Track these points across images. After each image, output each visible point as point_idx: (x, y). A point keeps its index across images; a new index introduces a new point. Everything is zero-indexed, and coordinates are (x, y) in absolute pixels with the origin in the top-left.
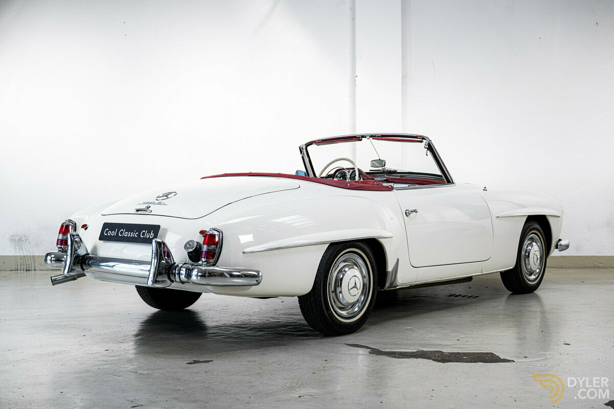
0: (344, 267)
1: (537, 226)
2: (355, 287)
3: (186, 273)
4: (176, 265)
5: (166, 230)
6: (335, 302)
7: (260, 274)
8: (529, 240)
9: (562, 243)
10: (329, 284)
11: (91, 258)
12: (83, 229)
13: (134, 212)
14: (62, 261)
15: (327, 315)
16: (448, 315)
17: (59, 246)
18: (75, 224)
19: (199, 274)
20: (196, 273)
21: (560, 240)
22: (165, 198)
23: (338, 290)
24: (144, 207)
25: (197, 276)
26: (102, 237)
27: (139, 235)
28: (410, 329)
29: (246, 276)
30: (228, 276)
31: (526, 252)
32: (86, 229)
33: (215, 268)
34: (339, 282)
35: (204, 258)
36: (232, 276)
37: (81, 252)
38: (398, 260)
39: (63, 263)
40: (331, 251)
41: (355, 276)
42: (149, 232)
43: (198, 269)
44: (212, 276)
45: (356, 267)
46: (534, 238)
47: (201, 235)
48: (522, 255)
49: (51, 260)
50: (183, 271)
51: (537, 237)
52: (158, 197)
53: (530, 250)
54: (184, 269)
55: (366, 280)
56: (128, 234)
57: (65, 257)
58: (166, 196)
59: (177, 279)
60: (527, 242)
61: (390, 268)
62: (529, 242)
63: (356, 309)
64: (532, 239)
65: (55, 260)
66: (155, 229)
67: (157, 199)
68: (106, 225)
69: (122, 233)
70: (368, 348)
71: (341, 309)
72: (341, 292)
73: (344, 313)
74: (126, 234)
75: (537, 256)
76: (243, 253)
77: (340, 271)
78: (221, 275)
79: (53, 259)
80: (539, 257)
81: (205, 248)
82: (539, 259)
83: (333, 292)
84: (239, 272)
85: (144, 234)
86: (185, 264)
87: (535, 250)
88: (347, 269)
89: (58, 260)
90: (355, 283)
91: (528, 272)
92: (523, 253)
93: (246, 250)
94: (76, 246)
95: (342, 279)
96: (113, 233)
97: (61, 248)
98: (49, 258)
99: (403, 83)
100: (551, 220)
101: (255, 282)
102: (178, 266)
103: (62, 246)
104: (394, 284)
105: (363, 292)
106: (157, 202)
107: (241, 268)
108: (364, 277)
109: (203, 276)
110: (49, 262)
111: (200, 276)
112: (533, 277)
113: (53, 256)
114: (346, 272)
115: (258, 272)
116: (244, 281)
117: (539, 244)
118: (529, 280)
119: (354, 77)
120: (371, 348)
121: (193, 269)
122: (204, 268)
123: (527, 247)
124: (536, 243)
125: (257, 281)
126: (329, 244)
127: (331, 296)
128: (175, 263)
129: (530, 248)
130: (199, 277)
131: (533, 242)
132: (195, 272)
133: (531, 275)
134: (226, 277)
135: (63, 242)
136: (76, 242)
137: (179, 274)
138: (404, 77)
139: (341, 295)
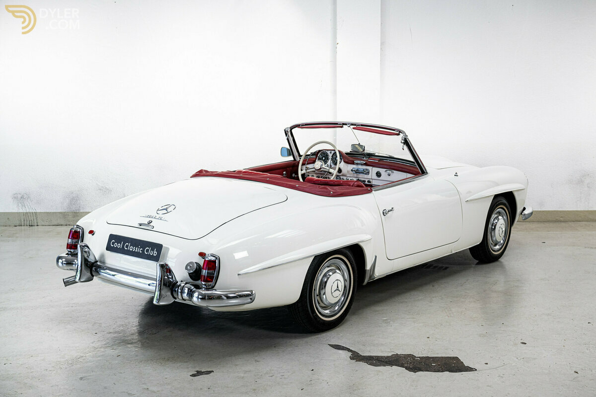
0: (329, 271)
1: (504, 201)
2: (338, 289)
3: (188, 292)
4: (178, 284)
5: (168, 249)
6: (319, 303)
7: (254, 292)
8: (496, 214)
9: (526, 212)
10: (314, 290)
11: (99, 267)
12: (91, 235)
13: (137, 226)
14: (73, 264)
15: (312, 316)
16: (420, 298)
17: (69, 250)
18: (83, 229)
19: (200, 297)
20: (197, 295)
21: (524, 209)
22: (165, 211)
23: (322, 293)
24: (146, 221)
25: (198, 298)
26: (109, 248)
27: (143, 251)
29: (241, 296)
30: (225, 298)
31: (492, 225)
32: (93, 235)
33: (214, 292)
34: (323, 285)
35: (204, 281)
36: (228, 298)
37: (91, 259)
38: (376, 256)
39: (74, 265)
40: (316, 261)
41: (337, 280)
42: (152, 250)
43: (199, 292)
44: (211, 299)
45: (338, 271)
46: (500, 211)
47: (201, 257)
48: (489, 228)
49: (62, 263)
50: (186, 291)
51: (503, 211)
52: (158, 210)
53: (497, 223)
54: (187, 289)
55: (347, 284)
56: (133, 249)
57: (76, 261)
58: (166, 209)
59: (180, 297)
60: (494, 216)
61: (368, 266)
62: (496, 216)
63: (336, 308)
64: (499, 213)
65: (66, 264)
66: (158, 247)
67: (158, 212)
68: (112, 237)
69: (127, 246)
70: (349, 350)
71: (324, 308)
72: (324, 294)
73: (327, 312)
74: (131, 248)
75: (502, 229)
76: (239, 275)
77: (325, 275)
78: (219, 297)
79: (64, 262)
80: (504, 229)
81: (204, 272)
82: (504, 231)
83: (317, 296)
84: (235, 294)
85: (147, 251)
86: (186, 283)
87: (501, 223)
88: (331, 273)
89: (69, 263)
90: (338, 287)
91: (492, 243)
92: (490, 226)
93: (241, 272)
94: (86, 256)
95: (326, 282)
96: (119, 246)
97: (71, 251)
98: (60, 261)
99: (381, 49)
100: (516, 195)
101: (250, 300)
102: (180, 285)
103: (72, 250)
104: (373, 277)
105: (343, 293)
106: (158, 216)
107: (236, 290)
108: (345, 280)
109: (203, 299)
110: (60, 264)
111: (200, 298)
112: (497, 247)
113: (64, 260)
114: (330, 275)
115: (252, 291)
116: (239, 301)
117: (505, 217)
118: (494, 251)
119: (335, 44)
120: (351, 351)
121: (194, 292)
122: (204, 292)
123: (494, 220)
124: (503, 217)
125: (251, 299)
126: (313, 257)
127: (315, 299)
128: (177, 282)
129: (496, 221)
130: (199, 300)
131: (500, 215)
132: (196, 295)
133: (496, 245)
134: (223, 299)
135: (72, 247)
136: (86, 252)
137: (182, 292)
138: (382, 44)
139: (324, 296)
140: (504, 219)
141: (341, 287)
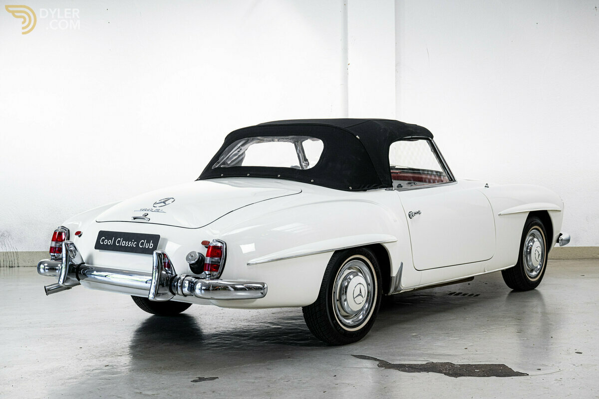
0: (349, 274)
1: (539, 221)
2: (360, 295)
3: (189, 286)
4: (178, 277)
5: (165, 240)
6: (339, 311)
7: (266, 286)
8: (530, 236)
9: (563, 237)
10: (334, 293)
11: (87, 268)
12: (77, 236)
13: (131, 219)
14: (56, 269)
15: (332, 324)
16: (452, 318)
17: (52, 254)
18: (69, 230)
19: (203, 288)
20: (200, 286)
21: (561, 235)
22: (163, 204)
23: (343, 298)
24: (141, 214)
25: (201, 289)
26: (98, 246)
27: (137, 245)
28: (415, 335)
29: (250, 289)
30: (232, 289)
31: (527, 248)
32: (80, 236)
33: (219, 281)
34: (344, 290)
35: (208, 271)
36: (236, 289)
37: (77, 261)
38: (402, 264)
39: (57, 271)
40: (336, 259)
41: (360, 284)
42: (148, 242)
43: (202, 282)
44: (216, 290)
45: (360, 274)
46: (535, 234)
47: (204, 246)
48: (524, 253)
49: (44, 269)
50: (187, 284)
51: (539, 233)
52: (154, 204)
53: (532, 246)
54: (187, 282)
55: (371, 288)
56: (126, 244)
57: (59, 265)
58: (164, 202)
59: (180, 292)
60: (528, 238)
61: (394, 273)
62: (531, 238)
63: (361, 317)
64: (533, 235)
65: (48, 269)
66: (155, 239)
67: (155, 205)
68: (102, 234)
69: (119, 242)
70: (375, 359)
71: (345, 317)
72: (346, 300)
73: (349, 322)
74: (124, 243)
75: (539, 252)
76: (248, 264)
77: (345, 279)
78: (225, 288)
79: (46, 268)
80: (540, 253)
81: (208, 260)
82: (540, 255)
83: (337, 300)
84: (243, 285)
85: (142, 244)
86: (187, 276)
87: (537, 246)
88: (351, 277)
89: (52, 268)
91: (529, 269)
92: (525, 249)
93: (251, 262)
94: (71, 256)
95: (347, 287)
96: (110, 242)
97: (54, 256)
98: (42, 266)
99: (396, 70)
100: (551, 214)
101: (260, 294)
102: (180, 278)
103: (56, 254)
104: (398, 289)
105: (367, 299)
106: (154, 209)
107: (245, 281)
108: (368, 284)
109: (207, 290)
110: (42, 270)
111: (204, 290)
112: (534, 273)
113: (46, 265)
114: (351, 279)
115: (263, 284)
116: (248, 294)
118: (530, 277)
119: (346, 65)
120: (378, 360)
121: (196, 283)
122: (207, 282)
123: (529, 243)
124: (537, 239)
125: (262, 293)
126: (332, 253)
127: (336, 305)
128: (177, 275)
129: (532, 244)
130: (203, 291)
131: (534, 237)
132: (198, 286)
133: (532, 271)
134: (230, 290)
135: (56, 250)
136: (71, 251)
137: (182, 286)
138: (398, 64)
139: (345, 303)
140: (539, 241)
141: (364, 292)
